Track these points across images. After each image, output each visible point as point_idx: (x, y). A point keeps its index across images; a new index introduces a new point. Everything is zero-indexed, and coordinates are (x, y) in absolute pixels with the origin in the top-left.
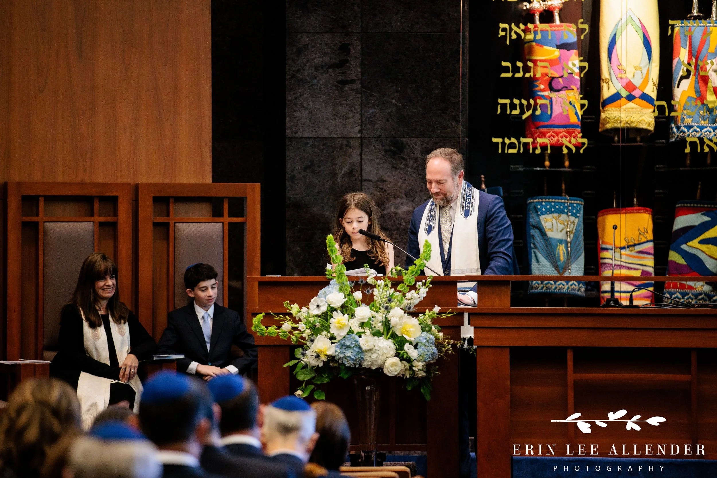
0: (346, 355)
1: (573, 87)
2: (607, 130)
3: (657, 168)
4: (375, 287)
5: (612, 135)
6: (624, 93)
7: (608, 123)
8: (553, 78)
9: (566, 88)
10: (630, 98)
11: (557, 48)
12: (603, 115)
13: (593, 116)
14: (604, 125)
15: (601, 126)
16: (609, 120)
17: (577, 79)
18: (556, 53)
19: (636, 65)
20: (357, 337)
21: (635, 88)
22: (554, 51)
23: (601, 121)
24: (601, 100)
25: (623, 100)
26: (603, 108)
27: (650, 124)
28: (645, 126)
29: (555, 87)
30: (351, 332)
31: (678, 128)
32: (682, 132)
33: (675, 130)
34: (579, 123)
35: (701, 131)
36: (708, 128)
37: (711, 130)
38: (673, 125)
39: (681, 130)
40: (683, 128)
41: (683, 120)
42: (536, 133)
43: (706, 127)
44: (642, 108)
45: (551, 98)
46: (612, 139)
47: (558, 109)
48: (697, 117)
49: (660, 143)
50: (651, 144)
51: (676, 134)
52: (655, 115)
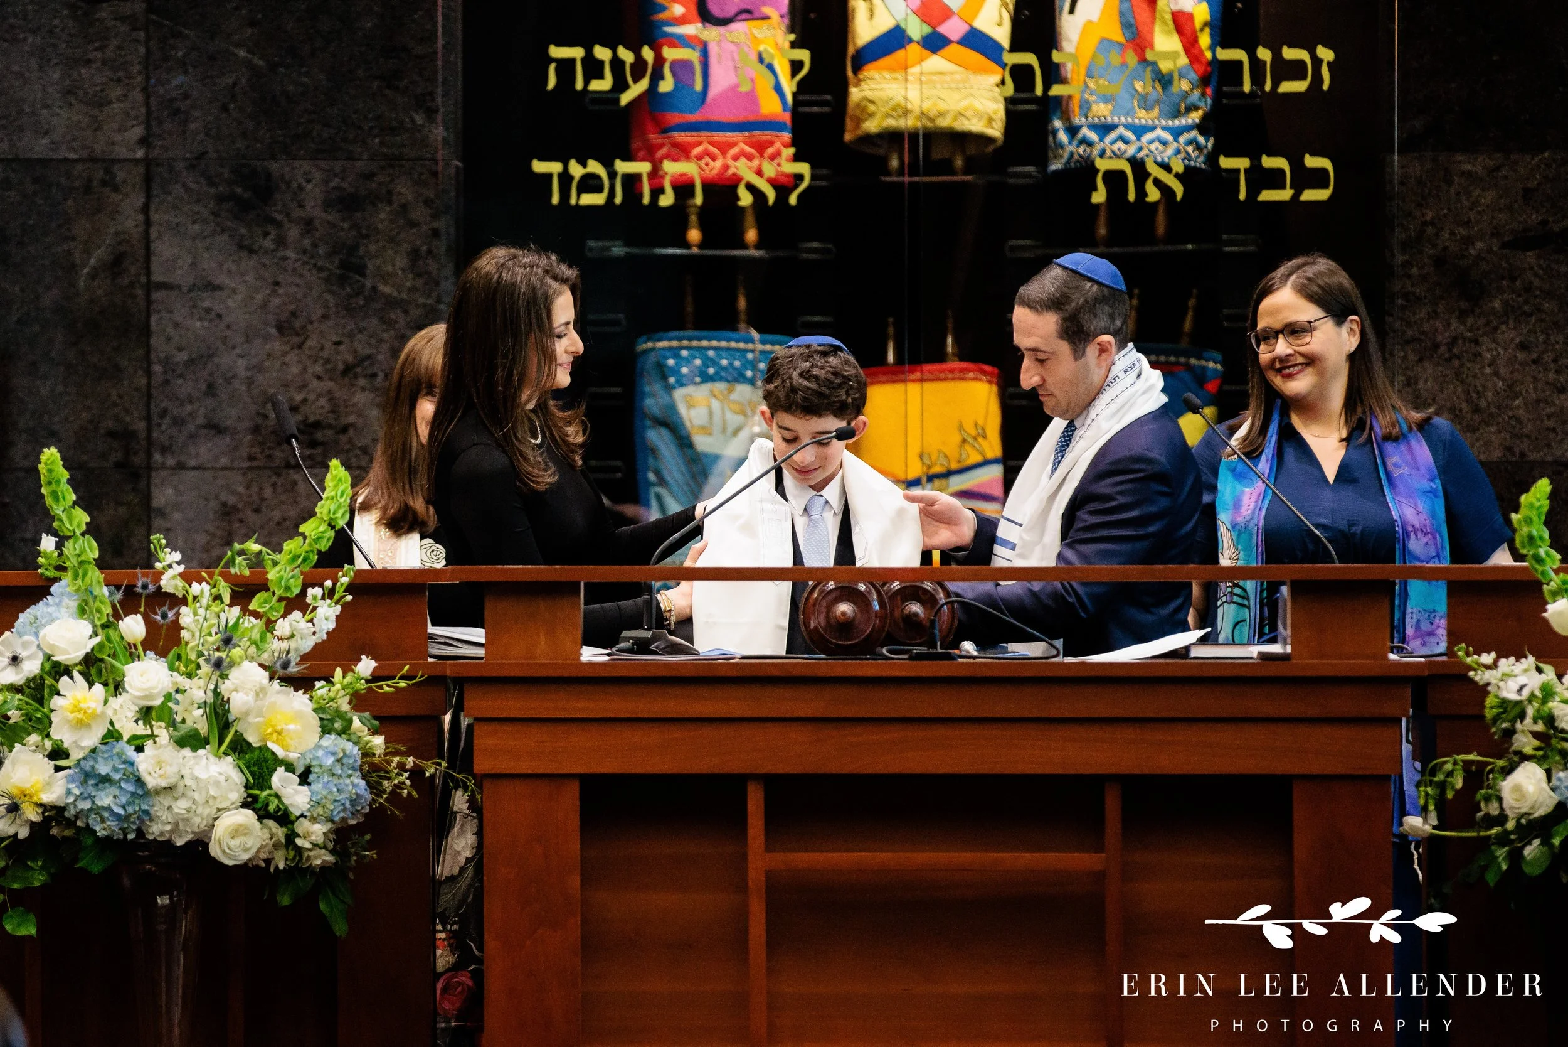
0: (99, 803)
1: (767, 10)
2: (868, 138)
3: (1013, 249)
4: (184, 601)
5: (882, 152)
6: (916, 29)
7: (871, 115)
9: (748, 13)
10: (934, 43)
12: (855, 93)
13: (828, 97)
14: (858, 121)
15: (849, 124)
16: (872, 108)
20: (130, 751)
21: (948, 13)
23: (849, 111)
24: (851, 50)
25: (914, 50)
26: (856, 71)
27: (990, 121)
28: (975, 126)
29: (715, 10)
30: (112, 735)
31: (1073, 131)
32: (1084, 141)
33: (1063, 137)
34: (787, 117)
35: (1139, 138)
36: (1159, 132)
37: (1168, 136)
38: (1057, 123)
39: (1080, 136)
40: (1085, 132)
41: (1086, 107)
42: (662, 146)
43: (1153, 129)
44: (967, 73)
45: (705, 44)
46: (882, 164)
47: (724, 77)
48: (1126, 100)
49: (1021, 176)
50: (993, 177)
51: (1065, 149)
52: (1004, 94)
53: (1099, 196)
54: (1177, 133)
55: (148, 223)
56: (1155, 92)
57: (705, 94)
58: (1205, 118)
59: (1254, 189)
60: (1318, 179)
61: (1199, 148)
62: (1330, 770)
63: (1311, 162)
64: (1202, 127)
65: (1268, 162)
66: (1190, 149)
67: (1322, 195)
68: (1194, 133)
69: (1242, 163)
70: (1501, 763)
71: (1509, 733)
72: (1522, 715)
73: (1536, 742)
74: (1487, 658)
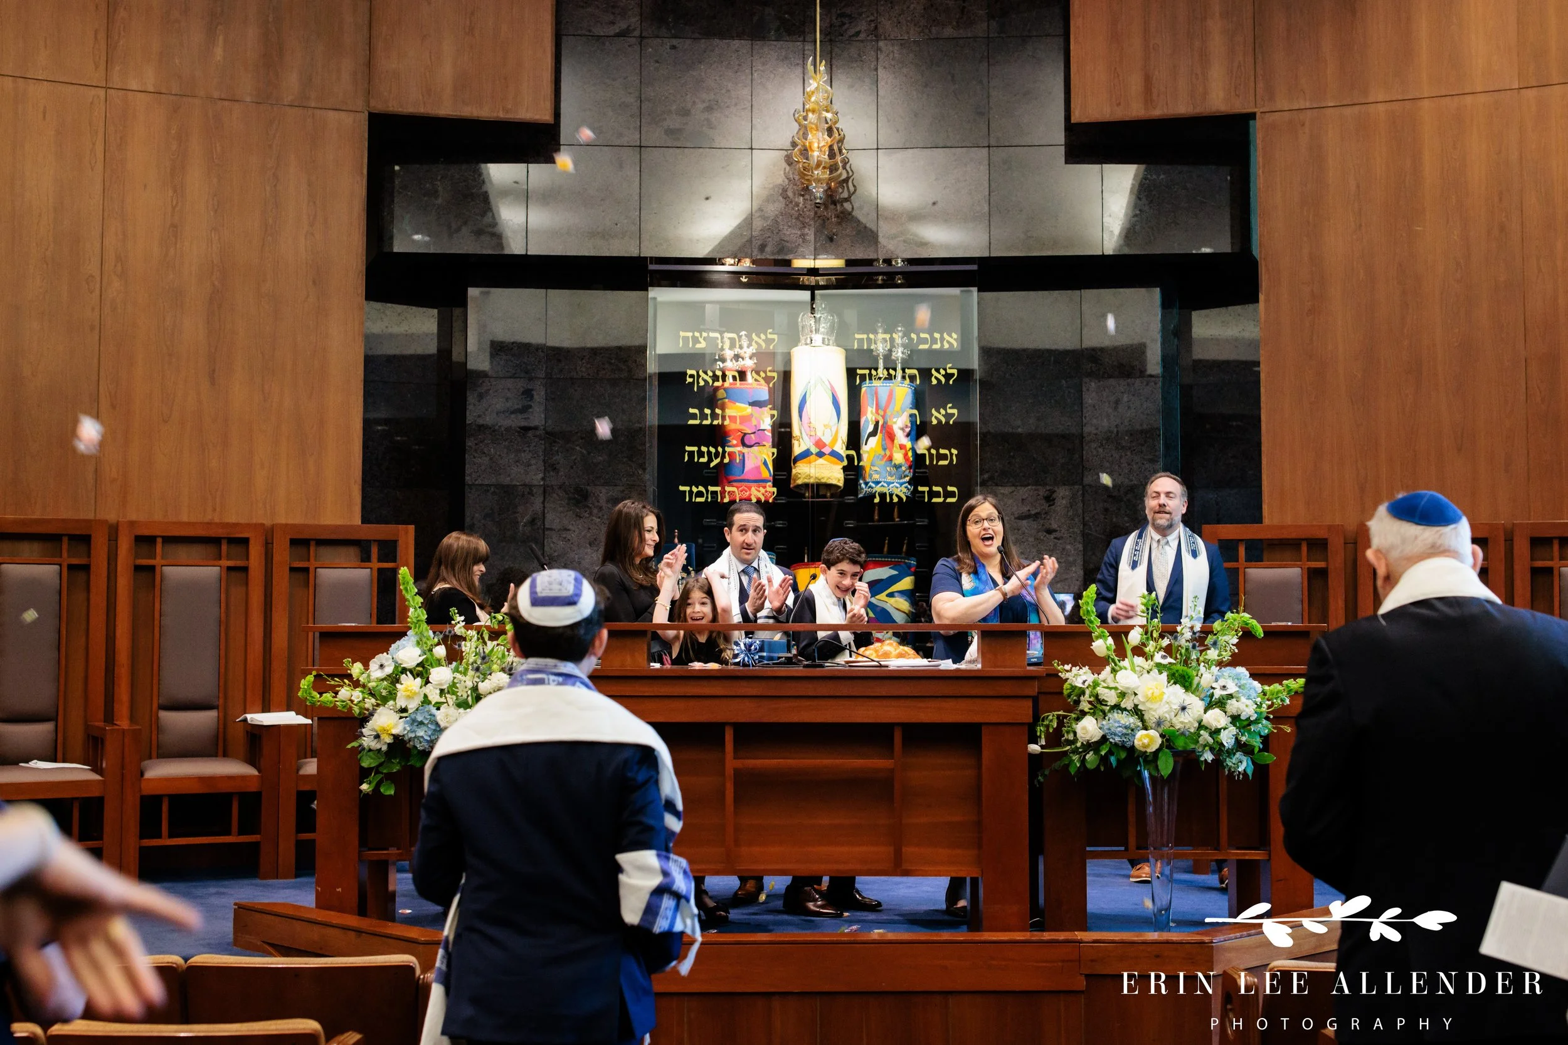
0: (418, 734)
1: (764, 443)
2: (798, 486)
3: (846, 524)
5: (803, 492)
6: (814, 450)
7: (799, 478)
8: (745, 434)
9: (758, 444)
10: (820, 455)
11: (749, 405)
12: (794, 471)
13: (786, 472)
14: (795, 480)
15: (792, 482)
16: (799, 476)
17: (770, 436)
18: (749, 410)
19: (825, 424)
20: (434, 710)
21: (824, 445)
22: (745, 409)
23: (792, 478)
24: (793, 457)
25: (813, 457)
26: (794, 464)
27: (839, 481)
28: (834, 482)
29: (747, 442)
30: (426, 701)
31: (866, 484)
32: (870, 487)
33: (863, 486)
34: (771, 478)
35: (888, 486)
36: (895, 484)
37: (898, 485)
38: (861, 481)
39: (869, 485)
40: (871, 484)
41: (871, 476)
42: (725, 482)
43: (893, 483)
44: (832, 465)
45: (744, 454)
46: (803, 496)
47: (749, 465)
48: (884, 474)
49: (850, 499)
50: (840, 500)
51: (864, 489)
52: (844, 472)
53: (877, 500)
54: (901, 484)
55: (544, 507)
56: (894, 470)
57: (743, 470)
58: (910, 479)
59: (930, 498)
60: (952, 494)
61: (908, 489)
62: (998, 721)
63: (950, 489)
64: (909, 483)
65: (935, 489)
66: (906, 489)
67: (953, 500)
68: (907, 484)
69: (926, 489)
70: (1073, 716)
71: (1078, 702)
72: (1083, 693)
73: (1090, 706)
74: (1067, 667)
